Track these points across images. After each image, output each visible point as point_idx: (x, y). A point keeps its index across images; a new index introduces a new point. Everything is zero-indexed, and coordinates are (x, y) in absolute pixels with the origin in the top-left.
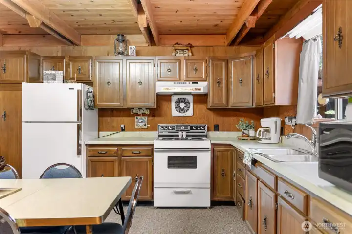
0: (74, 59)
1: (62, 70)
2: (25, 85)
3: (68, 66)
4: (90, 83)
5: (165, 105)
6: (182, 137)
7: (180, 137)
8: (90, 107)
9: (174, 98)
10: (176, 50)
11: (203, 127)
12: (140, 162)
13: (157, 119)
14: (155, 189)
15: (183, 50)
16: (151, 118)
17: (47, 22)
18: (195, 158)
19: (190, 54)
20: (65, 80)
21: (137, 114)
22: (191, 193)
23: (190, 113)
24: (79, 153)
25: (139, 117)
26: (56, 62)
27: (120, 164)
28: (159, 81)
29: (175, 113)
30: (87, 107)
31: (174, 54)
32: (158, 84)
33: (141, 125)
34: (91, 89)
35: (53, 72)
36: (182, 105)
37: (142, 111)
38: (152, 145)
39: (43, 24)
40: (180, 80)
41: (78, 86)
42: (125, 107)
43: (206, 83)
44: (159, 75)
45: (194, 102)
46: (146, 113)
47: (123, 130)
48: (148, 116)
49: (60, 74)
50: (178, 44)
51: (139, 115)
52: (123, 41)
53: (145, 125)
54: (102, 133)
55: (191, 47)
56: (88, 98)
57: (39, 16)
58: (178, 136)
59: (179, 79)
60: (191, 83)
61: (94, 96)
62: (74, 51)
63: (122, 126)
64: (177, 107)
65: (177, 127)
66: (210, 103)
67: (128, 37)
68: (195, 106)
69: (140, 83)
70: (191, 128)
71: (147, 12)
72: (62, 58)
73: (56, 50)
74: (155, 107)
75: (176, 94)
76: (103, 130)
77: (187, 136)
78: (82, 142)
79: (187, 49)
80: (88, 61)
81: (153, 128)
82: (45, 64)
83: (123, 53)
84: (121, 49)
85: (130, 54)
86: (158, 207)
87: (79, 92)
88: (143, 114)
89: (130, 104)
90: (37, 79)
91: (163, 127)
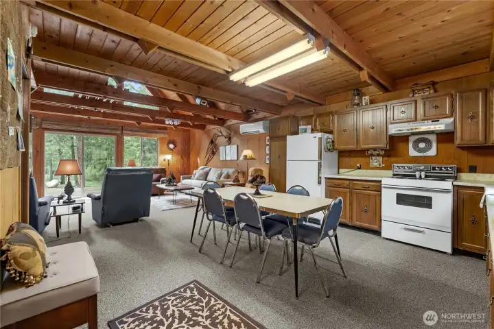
0: (319, 115)
1: (311, 124)
2: (289, 138)
3: (315, 121)
4: (331, 132)
5: (401, 146)
6: (420, 176)
7: (418, 176)
8: (329, 150)
9: (412, 139)
10: (413, 91)
11: (450, 168)
12: (369, 195)
13: (393, 159)
14: (383, 221)
15: (423, 89)
16: (386, 159)
17: (299, 94)
18: (430, 199)
19: (432, 91)
20: (313, 131)
21: (372, 155)
22: (424, 233)
23: (432, 152)
24: (320, 183)
25: (374, 158)
26: (308, 119)
27: (351, 195)
28: (392, 123)
29: (412, 152)
30: (327, 150)
31: (411, 95)
32: (390, 126)
33: (376, 164)
34: (331, 136)
35: (305, 127)
36: (422, 145)
37: (377, 152)
38: (380, 182)
39: (296, 96)
40: (416, 120)
41: (319, 135)
42: (359, 149)
43: (451, 120)
44: (392, 119)
45: (438, 142)
46: (381, 153)
47: (359, 169)
48: (383, 156)
49: (309, 127)
50: (416, 84)
51: (374, 156)
52: (358, 95)
53: (380, 165)
54: (341, 171)
55: (434, 84)
56: (327, 143)
57: (293, 92)
58: (415, 176)
59: (414, 119)
60: (430, 121)
61: (333, 142)
62: (321, 109)
63: (358, 165)
64: (416, 147)
65: (415, 167)
66: (458, 141)
67: (364, 90)
68: (440, 145)
69: (373, 128)
70: (434, 169)
71: (365, 68)
72: (312, 116)
73: (310, 111)
74: (388, 148)
75: (414, 134)
76: (342, 168)
77: (426, 176)
78: (323, 176)
79: (429, 88)
80: (329, 115)
81: (388, 167)
82: (301, 123)
83: (358, 104)
84: (356, 102)
85: (364, 104)
86: (387, 239)
87: (320, 139)
88: (378, 155)
89: (363, 146)
90: (296, 133)
91: (398, 167)
